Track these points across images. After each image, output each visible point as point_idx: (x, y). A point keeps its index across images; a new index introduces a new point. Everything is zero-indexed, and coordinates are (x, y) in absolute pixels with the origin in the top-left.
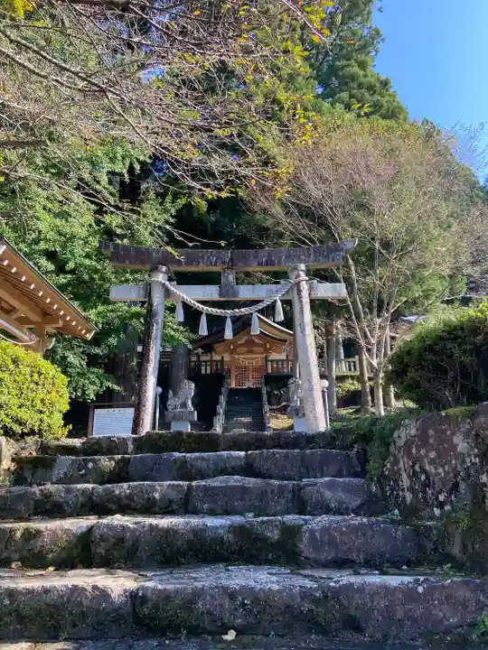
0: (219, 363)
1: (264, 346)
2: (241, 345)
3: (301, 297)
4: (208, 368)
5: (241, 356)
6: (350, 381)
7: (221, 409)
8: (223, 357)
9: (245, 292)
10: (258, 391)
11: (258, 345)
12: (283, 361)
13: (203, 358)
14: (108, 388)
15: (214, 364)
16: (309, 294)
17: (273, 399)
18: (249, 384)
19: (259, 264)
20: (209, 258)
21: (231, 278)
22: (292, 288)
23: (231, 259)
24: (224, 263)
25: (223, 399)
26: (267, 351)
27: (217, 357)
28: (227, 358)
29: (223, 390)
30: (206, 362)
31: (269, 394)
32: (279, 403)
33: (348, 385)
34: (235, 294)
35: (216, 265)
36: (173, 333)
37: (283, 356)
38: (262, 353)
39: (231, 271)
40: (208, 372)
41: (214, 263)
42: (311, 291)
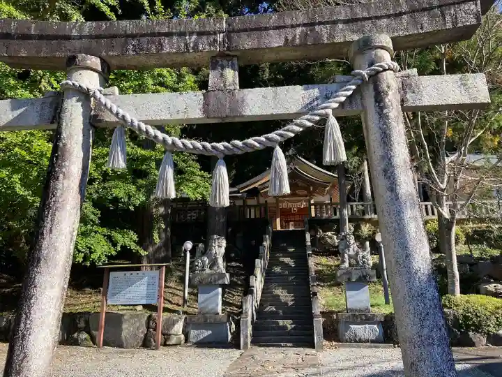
0: (263, 207)
1: (307, 189)
3: (385, 107)
4: (252, 213)
5: (287, 199)
8: (266, 202)
11: (302, 188)
12: (326, 204)
13: (249, 202)
15: (258, 207)
16: (402, 102)
19: (287, 43)
21: (230, 75)
26: (310, 193)
27: (262, 200)
28: (272, 200)
30: (250, 206)
34: (237, 110)
35: (196, 49)
38: (307, 196)
39: (228, 61)
40: (253, 216)
41: (192, 45)
42: (406, 93)
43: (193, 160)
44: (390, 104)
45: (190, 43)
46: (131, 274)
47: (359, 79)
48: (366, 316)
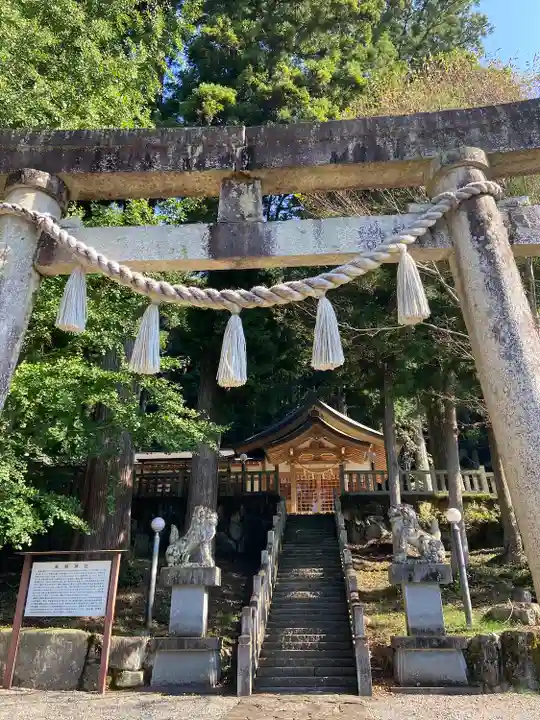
0: (272, 476)
1: (336, 451)
2: (306, 450)
3: (487, 241)
4: (256, 483)
5: (307, 466)
6: (476, 506)
7: (269, 558)
8: (277, 467)
9: (291, 241)
10: (331, 519)
11: (329, 450)
12: (366, 473)
13: (251, 469)
14: (58, 522)
15: (264, 476)
16: (511, 239)
17: (355, 535)
18: (317, 508)
19: (335, 160)
20: (181, 150)
21: (249, 203)
22: (446, 220)
23: (250, 151)
24: (227, 159)
25: (274, 538)
26: (342, 458)
27: (270, 467)
28: (284, 468)
29: (276, 519)
30: (253, 473)
31: (349, 525)
32: (364, 540)
33: (472, 513)
34: (261, 248)
35: (201, 166)
36: (179, 421)
37: (366, 467)
38: (336, 462)
39: (248, 184)
40: (256, 489)
41: (195, 161)
42: (515, 227)
43: (175, 390)
44: (494, 237)
45: (193, 158)
46: (66, 566)
47: (446, 204)
48: (438, 641)
